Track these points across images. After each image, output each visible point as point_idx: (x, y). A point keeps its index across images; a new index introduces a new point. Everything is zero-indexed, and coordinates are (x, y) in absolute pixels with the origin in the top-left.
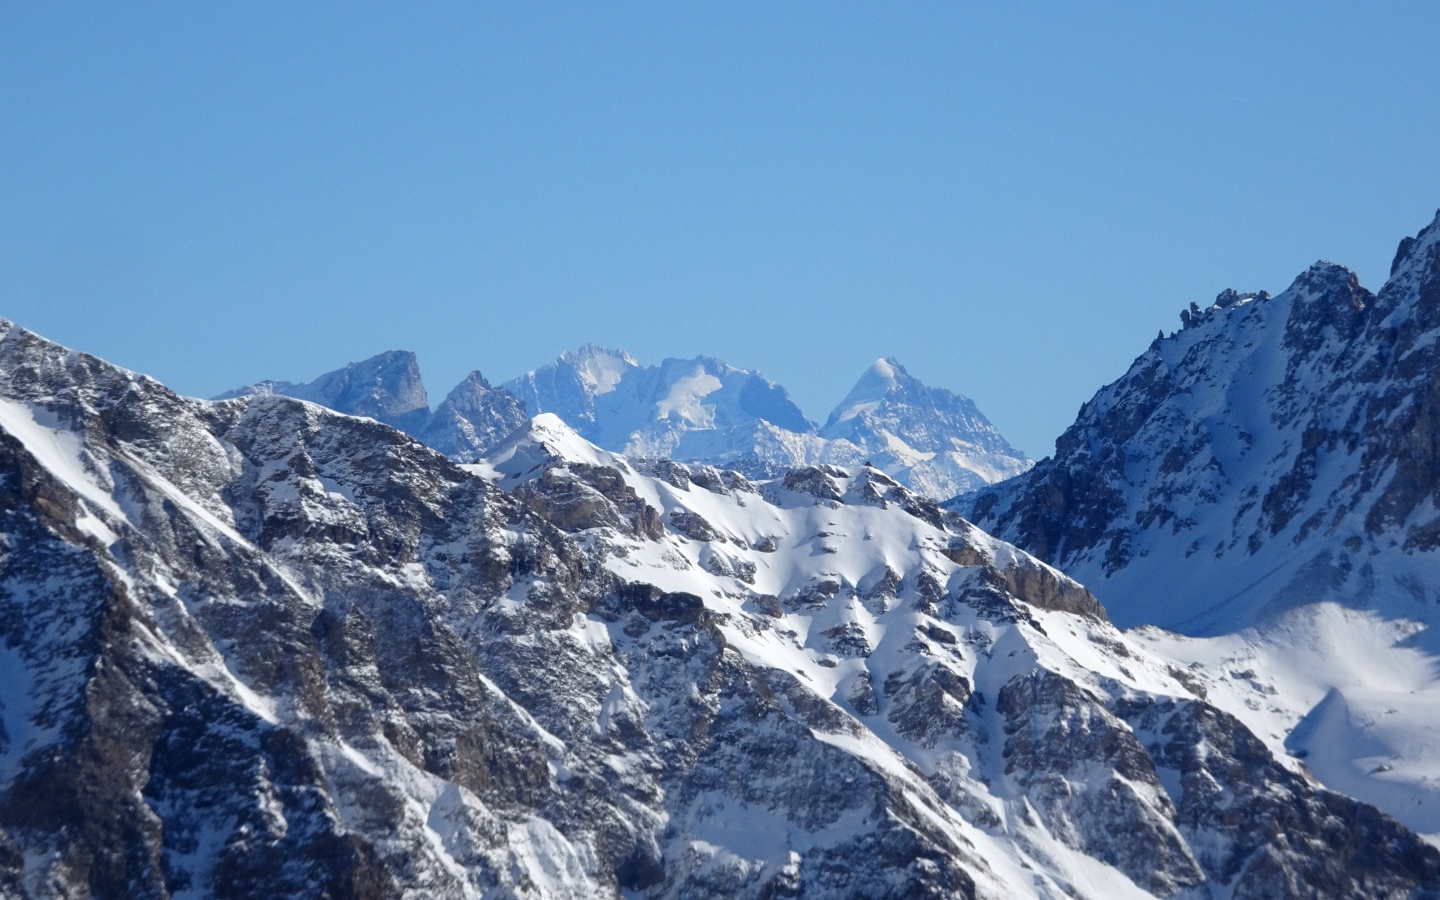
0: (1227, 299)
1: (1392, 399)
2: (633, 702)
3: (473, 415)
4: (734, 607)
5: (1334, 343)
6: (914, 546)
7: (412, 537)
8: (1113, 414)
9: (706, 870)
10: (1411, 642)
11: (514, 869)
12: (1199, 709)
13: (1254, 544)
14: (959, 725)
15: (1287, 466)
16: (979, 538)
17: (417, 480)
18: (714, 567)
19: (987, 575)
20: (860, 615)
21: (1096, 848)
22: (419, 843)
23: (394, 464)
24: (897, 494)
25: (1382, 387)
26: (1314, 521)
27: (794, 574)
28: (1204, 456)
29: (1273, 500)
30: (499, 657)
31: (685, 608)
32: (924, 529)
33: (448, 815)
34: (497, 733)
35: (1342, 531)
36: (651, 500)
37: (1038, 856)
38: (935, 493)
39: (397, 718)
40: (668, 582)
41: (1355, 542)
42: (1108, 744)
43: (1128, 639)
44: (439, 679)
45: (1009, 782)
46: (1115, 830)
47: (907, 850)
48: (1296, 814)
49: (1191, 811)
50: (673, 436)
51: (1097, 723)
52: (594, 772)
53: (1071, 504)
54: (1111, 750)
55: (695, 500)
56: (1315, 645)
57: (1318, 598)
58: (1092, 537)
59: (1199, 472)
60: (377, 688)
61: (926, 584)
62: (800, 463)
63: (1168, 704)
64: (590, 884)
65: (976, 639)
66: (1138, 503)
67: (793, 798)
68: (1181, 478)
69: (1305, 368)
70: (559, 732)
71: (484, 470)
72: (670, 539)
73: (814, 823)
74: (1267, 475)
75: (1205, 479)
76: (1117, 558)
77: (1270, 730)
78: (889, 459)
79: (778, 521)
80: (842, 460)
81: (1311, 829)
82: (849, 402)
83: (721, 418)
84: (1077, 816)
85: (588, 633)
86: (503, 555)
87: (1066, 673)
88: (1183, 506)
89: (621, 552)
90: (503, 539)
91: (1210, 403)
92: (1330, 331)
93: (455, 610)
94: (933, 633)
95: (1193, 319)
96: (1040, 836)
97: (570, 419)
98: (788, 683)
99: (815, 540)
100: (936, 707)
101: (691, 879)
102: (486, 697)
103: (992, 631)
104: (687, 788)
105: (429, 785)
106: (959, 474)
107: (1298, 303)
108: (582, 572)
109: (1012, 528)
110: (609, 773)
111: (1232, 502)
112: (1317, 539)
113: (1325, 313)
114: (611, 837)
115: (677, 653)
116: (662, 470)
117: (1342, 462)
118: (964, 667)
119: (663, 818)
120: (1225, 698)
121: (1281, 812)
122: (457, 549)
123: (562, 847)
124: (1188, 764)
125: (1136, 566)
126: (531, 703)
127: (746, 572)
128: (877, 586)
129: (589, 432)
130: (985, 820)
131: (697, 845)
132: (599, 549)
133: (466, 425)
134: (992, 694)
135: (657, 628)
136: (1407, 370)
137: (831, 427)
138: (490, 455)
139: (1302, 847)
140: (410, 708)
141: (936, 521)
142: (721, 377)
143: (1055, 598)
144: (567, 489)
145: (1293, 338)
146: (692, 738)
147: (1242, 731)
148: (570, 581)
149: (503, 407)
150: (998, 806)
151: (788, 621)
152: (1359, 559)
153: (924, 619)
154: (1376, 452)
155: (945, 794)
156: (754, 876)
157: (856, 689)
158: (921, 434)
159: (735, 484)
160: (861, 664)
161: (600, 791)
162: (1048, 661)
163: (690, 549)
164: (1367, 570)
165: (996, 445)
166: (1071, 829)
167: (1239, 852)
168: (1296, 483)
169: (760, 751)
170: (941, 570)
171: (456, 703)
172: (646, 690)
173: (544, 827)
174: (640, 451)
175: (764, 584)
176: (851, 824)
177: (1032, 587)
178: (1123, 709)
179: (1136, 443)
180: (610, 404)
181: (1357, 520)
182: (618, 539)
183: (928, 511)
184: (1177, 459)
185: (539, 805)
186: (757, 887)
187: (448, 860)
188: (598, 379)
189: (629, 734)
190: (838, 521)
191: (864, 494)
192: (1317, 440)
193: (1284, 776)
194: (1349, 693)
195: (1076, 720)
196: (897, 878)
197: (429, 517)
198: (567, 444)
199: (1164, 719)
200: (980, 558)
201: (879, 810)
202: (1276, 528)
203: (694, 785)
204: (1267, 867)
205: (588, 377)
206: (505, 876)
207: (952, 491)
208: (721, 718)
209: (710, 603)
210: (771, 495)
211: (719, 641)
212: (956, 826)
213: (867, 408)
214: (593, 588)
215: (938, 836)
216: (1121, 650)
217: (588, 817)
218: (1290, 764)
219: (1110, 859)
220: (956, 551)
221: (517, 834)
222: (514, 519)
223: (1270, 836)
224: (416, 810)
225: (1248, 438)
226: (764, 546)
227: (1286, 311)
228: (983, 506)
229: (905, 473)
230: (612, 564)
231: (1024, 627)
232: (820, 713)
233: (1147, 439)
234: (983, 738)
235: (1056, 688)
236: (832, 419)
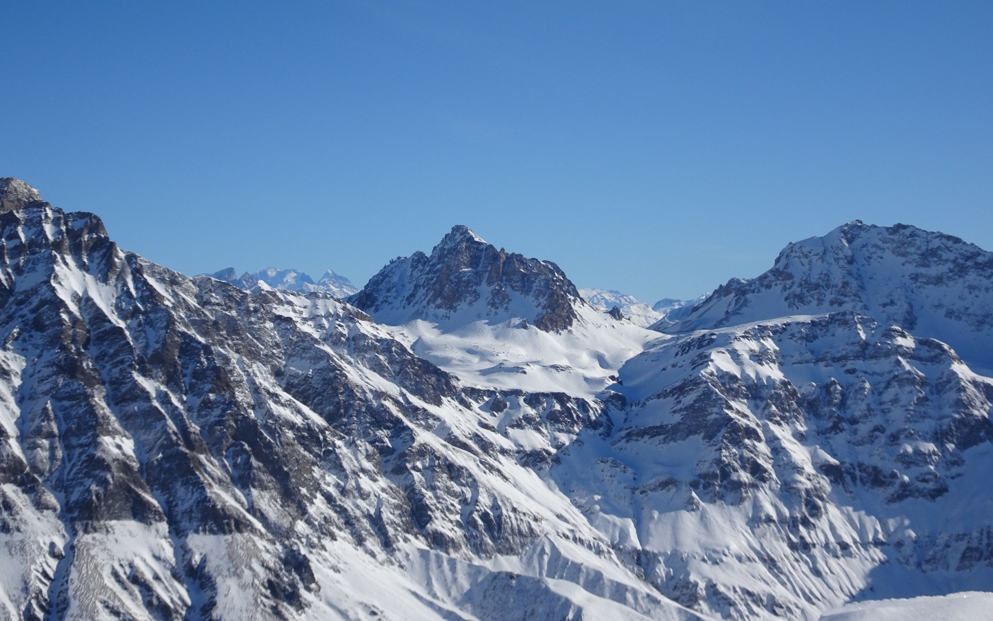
0: (399, 258)
1: (432, 279)
2: (278, 339)
3: (246, 281)
4: (299, 320)
5: (420, 267)
6: (336, 307)
7: (233, 305)
8: (376, 281)
9: (293, 373)
10: (435, 327)
11: (254, 373)
12: (393, 341)
13: (404, 308)
14: (345, 344)
15: (411, 292)
16: (349, 306)
17: (234, 294)
18: (295, 311)
19: (350, 313)
20: (324, 321)
21: (372, 369)
22: (234, 367)
23: (230, 291)
24: (332, 297)
25: (430, 276)
26: (416, 303)
27: (311, 313)
28: (394, 290)
29: (408, 299)
30: (251, 330)
31: (289, 320)
32: (338, 304)
33: (240, 362)
34: (250, 345)
35: (422, 305)
36: (282, 298)
37: (360, 370)
38: (340, 297)
39: (230, 342)
40: (286, 315)
41: (424, 307)
42: (374, 348)
43: (378, 327)
44: (239, 334)
45: (355, 355)
46: (376, 365)
47: (334, 369)
48: (412, 362)
49: (391, 362)
50: (287, 285)
51: (372, 343)
52: (270, 353)
53: (367, 299)
54: (375, 349)
55: (291, 298)
56: (416, 327)
57: (417, 318)
58: (371, 306)
59: (393, 293)
60: (226, 336)
61: (338, 315)
62: (312, 291)
63: (386, 340)
64: (269, 376)
65: (348, 326)
66: (381, 299)
67: (311, 358)
68: (389, 294)
69: (414, 272)
70: (263, 345)
71: (248, 292)
72: (286, 306)
73: (315, 364)
74: (407, 294)
75: (394, 294)
76: (376, 310)
77: (407, 345)
78: (330, 290)
79: (308, 302)
80: (321, 290)
81: (416, 365)
82: (322, 279)
83: (296, 281)
84: (368, 362)
85: (269, 325)
86: (252, 309)
87: (366, 333)
88: (390, 300)
89: (276, 308)
90: (252, 306)
91: (395, 279)
92: (420, 265)
93: (242, 320)
94: (339, 325)
95: (392, 262)
96: (361, 366)
97: (266, 282)
98: (310, 335)
99: (315, 306)
100: (340, 340)
101: (290, 375)
102: (248, 338)
103: (351, 325)
104: (289, 356)
105: (237, 356)
106: (345, 293)
107: (413, 259)
108: (268, 313)
109: (355, 304)
110: (273, 353)
111: (400, 299)
112: (417, 307)
113: (419, 261)
114: (273, 366)
115: (287, 329)
116: (284, 292)
117: (422, 291)
118: (345, 332)
119: (284, 362)
120: (398, 338)
121: (409, 362)
122: (243, 308)
123: (264, 368)
124: (391, 352)
125: (380, 311)
126: (257, 339)
127: (301, 313)
128: (328, 316)
129: (270, 284)
130: (350, 363)
131: (291, 368)
132: (271, 308)
133: (244, 283)
134: (351, 338)
135: (283, 324)
136: (435, 273)
137: (319, 284)
138: (249, 289)
139: (414, 369)
140: (233, 340)
141: (340, 302)
142: (297, 273)
143: (364, 318)
144: (265, 295)
145: (412, 266)
146: (290, 346)
147: (402, 345)
148: (265, 314)
149: (252, 279)
150: (352, 360)
151: (310, 323)
152: (425, 310)
153: (337, 322)
154: (429, 289)
155: (342, 358)
156: (302, 374)
157: (323, 337)
158: (337, 285)
159: (299, 295)
160: (325, 331)
161: (271, 357)
162: (362, 331)
163: (290, 308)
164: (427, 313)
165: (352, 287)
166: (367, 365)
167: (401, 370)
168: (413, 295)
169: (304, 349)
170: (341, 312)
171: (242, 339)
172: (281, 336)
173: (260, 364)
174: (280, 288)
175: (305, 315)
176: (322, 364)
177: (359, 316)
178: (378, 341)
179: (380, 287)
180: (274, 278)
181: (425, 303)
182: (275, 306)
183: (338, 300)
184: (389, 290)
185: (259, 360)
186: (303, 377)
187: (240, 371)
188: (271, 273)
189: (277, 345)
190: (320, 302)
191: (325, 297)
192: (417, 286)
193: (410, 354)
194: (423, 337)
195: (368, 343)
196: (332, 375)
197: (237, 301)
198: (264, 286)
199: (385, 343)
200: (349, 310)
201: (328, 361)
202: (409, 304)
203: (291, 356)
204: (407, 373)
205: (269, 273)
206: (252, 374)
207: (343, 296)
208: (296, 342)
209: (294, 319)
210: (306, 297)
211: (296, 327)
212: (344, 364)
213: (326, 280)
214: (270, 316)
215: (340, 366)
216: (377, 329)
217: (269, 362)
218: (411, 352)
219: (375, 371)
220: (344, 308)
221: (254, 366)
222: (254, 302)
223: (407, 366)
224: (234, 361)
225: (403, 286)
226: (305, 307)
227: (411, 261)
228: (349, 299)
229: (334, 293)
230: (274, 311)
231: (358, 324)
232: (316, 341)
233: (382, 286)
234: (349, 346)
235: (364, 336)
236: (319, 282)
